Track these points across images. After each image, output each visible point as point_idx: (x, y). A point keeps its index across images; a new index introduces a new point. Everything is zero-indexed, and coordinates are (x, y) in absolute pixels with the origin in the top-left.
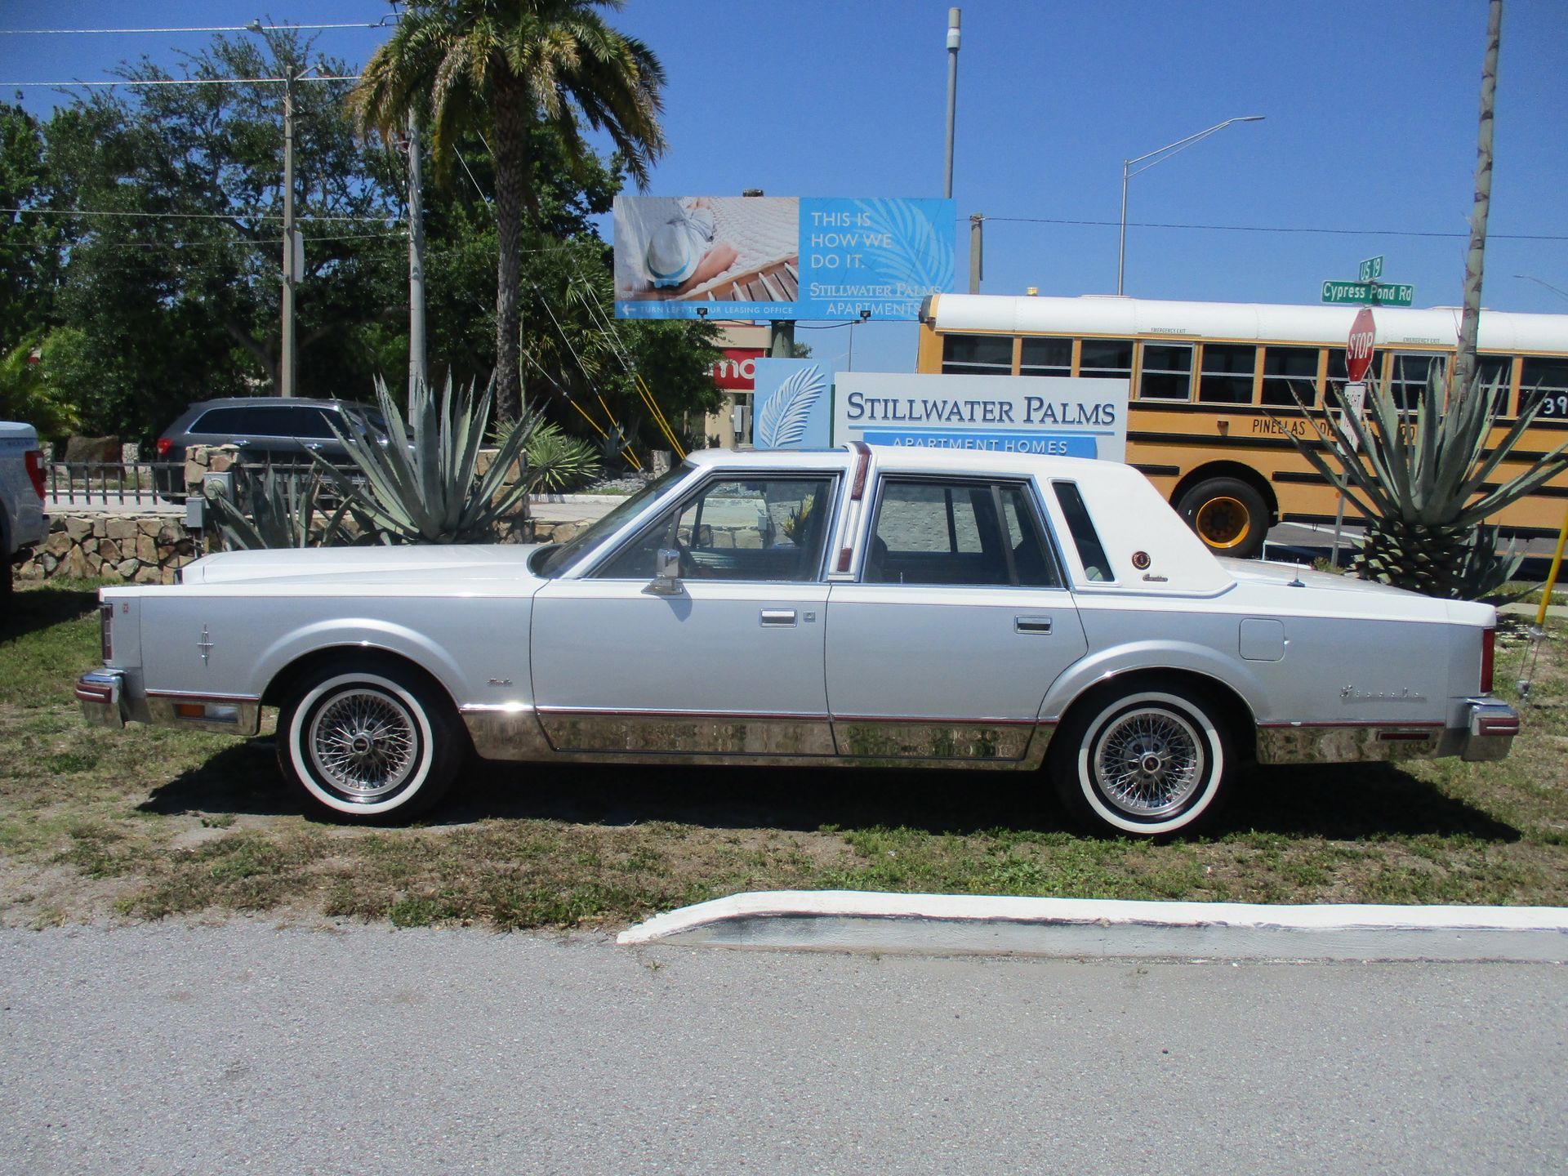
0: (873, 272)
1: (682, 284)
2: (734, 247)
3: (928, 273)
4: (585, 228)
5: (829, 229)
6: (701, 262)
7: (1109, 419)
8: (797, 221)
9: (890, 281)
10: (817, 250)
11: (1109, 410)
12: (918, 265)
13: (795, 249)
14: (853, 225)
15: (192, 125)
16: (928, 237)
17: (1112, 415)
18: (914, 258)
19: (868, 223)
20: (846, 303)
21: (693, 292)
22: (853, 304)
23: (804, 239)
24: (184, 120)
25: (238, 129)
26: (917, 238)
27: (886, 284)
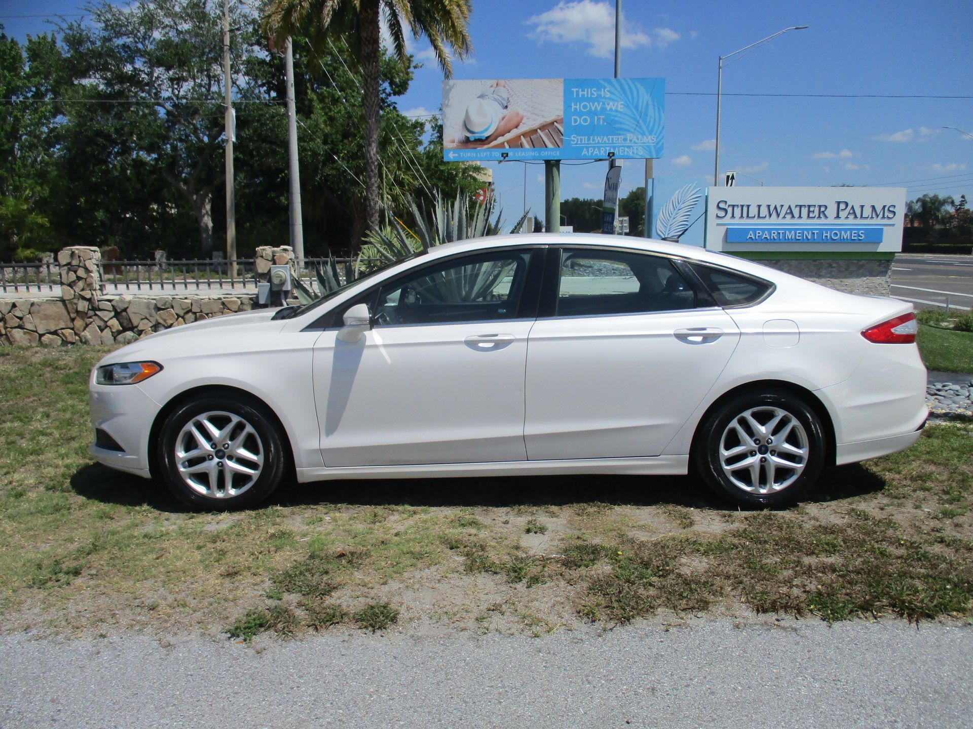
0: (612, 127)
1: (487, 138)
2: (522, 112)
3: (647, 127)
4: (389, 106)
5: (584, 99)
6: (500, 123)
7: (891, 215)
8: (562, 94)
9: (621, 132)
10: (576, 113)
11: (891, 209)
12: (641, 122)
13: (561, 113)
14: (599, 96)
15: (136, 42)
16: (647, 104)
17: (894, 213)
18: (638, 117)
19: (608, 95)
20: (594, 148)
21: (494, 143)
22: (599, 148)
23: (567, 106)
24: (131, 39)
25: (166, 44)
26: (640, 104)
27: (620, 134)
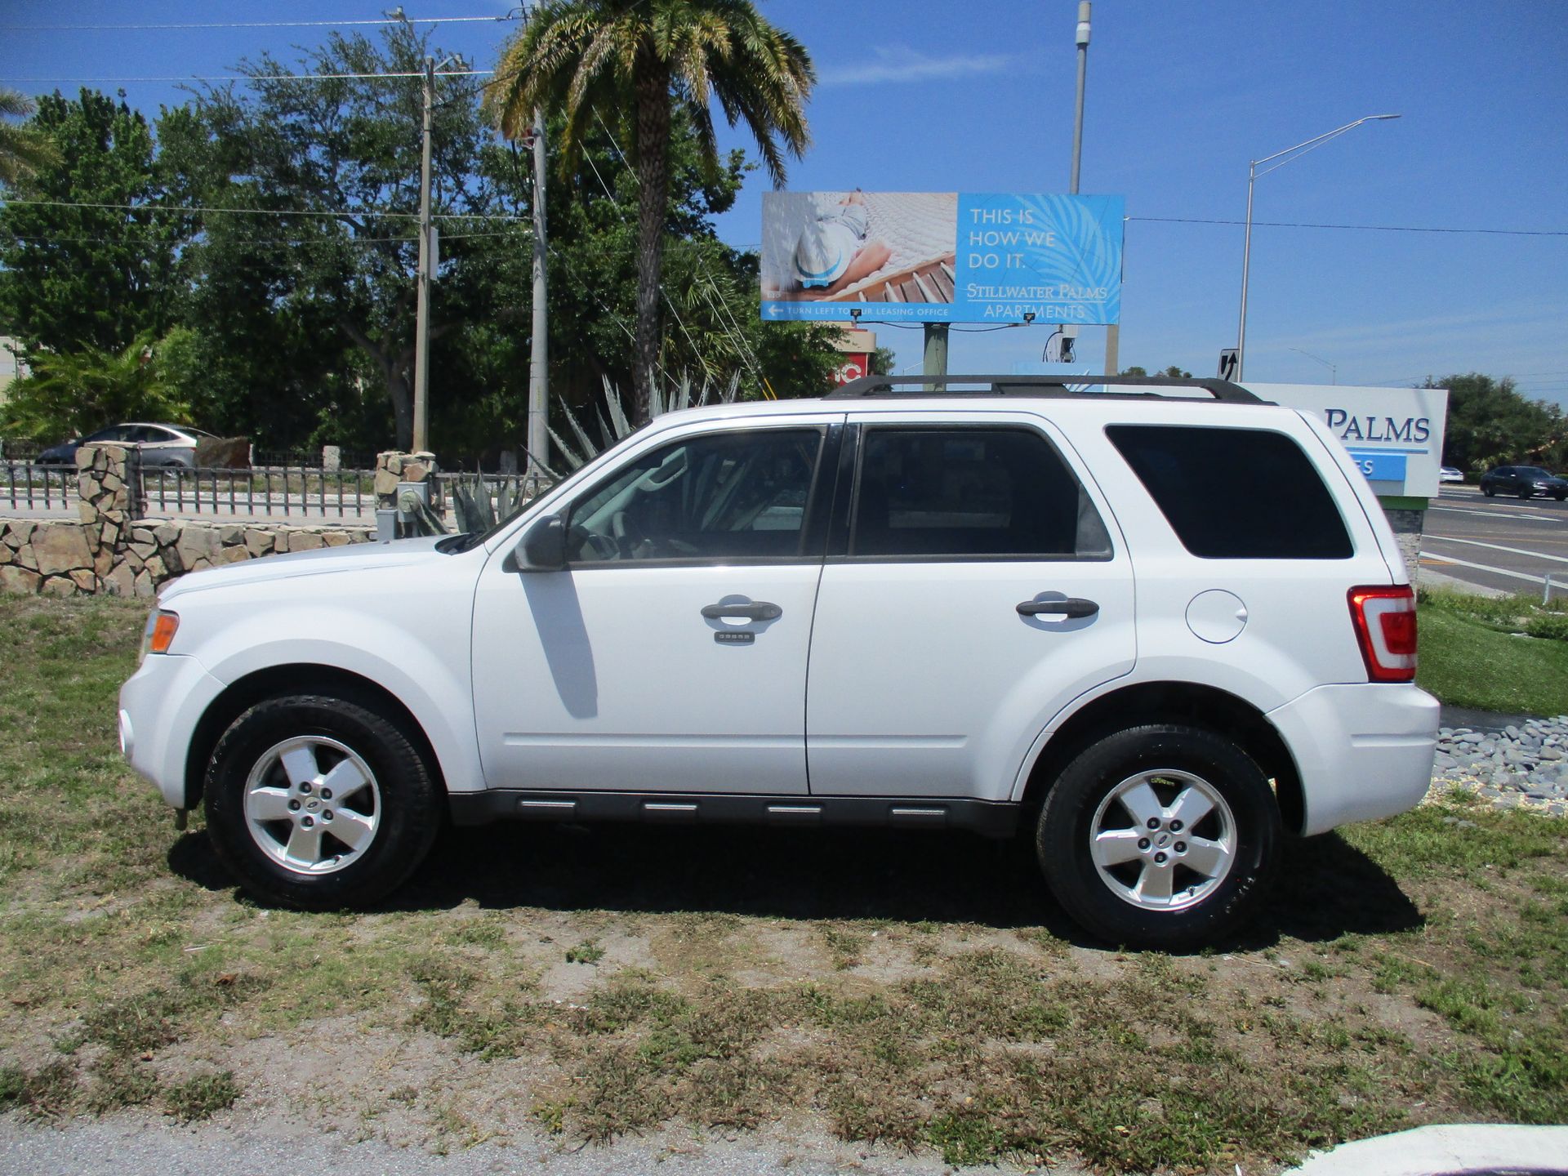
0: (1034, 272)
1: (832, 284)
2: (888, 245)
3: (1093, 274)
4: (703, 228)
5: (990, 225)
6: (852, 261)
7: (1422, 435)
8: (955, 218)
9: (1051, 281)
10: (977, 248)
11: (1422, 425)
12: (1083, 264)
13: (952, 248)
14: (1015, 222)
15: (312, 122)
16: (1094, 236)
17: (1426, 431)
18: (1078, 257)
19: (1031, 221)
20: (1005, 305)
21: (842, 293)
22: (1012, 306)
23: (962, 238)
24: (305, 117)
25: (359, 126)
26: (1083, 236)
27: (1048, 285)
